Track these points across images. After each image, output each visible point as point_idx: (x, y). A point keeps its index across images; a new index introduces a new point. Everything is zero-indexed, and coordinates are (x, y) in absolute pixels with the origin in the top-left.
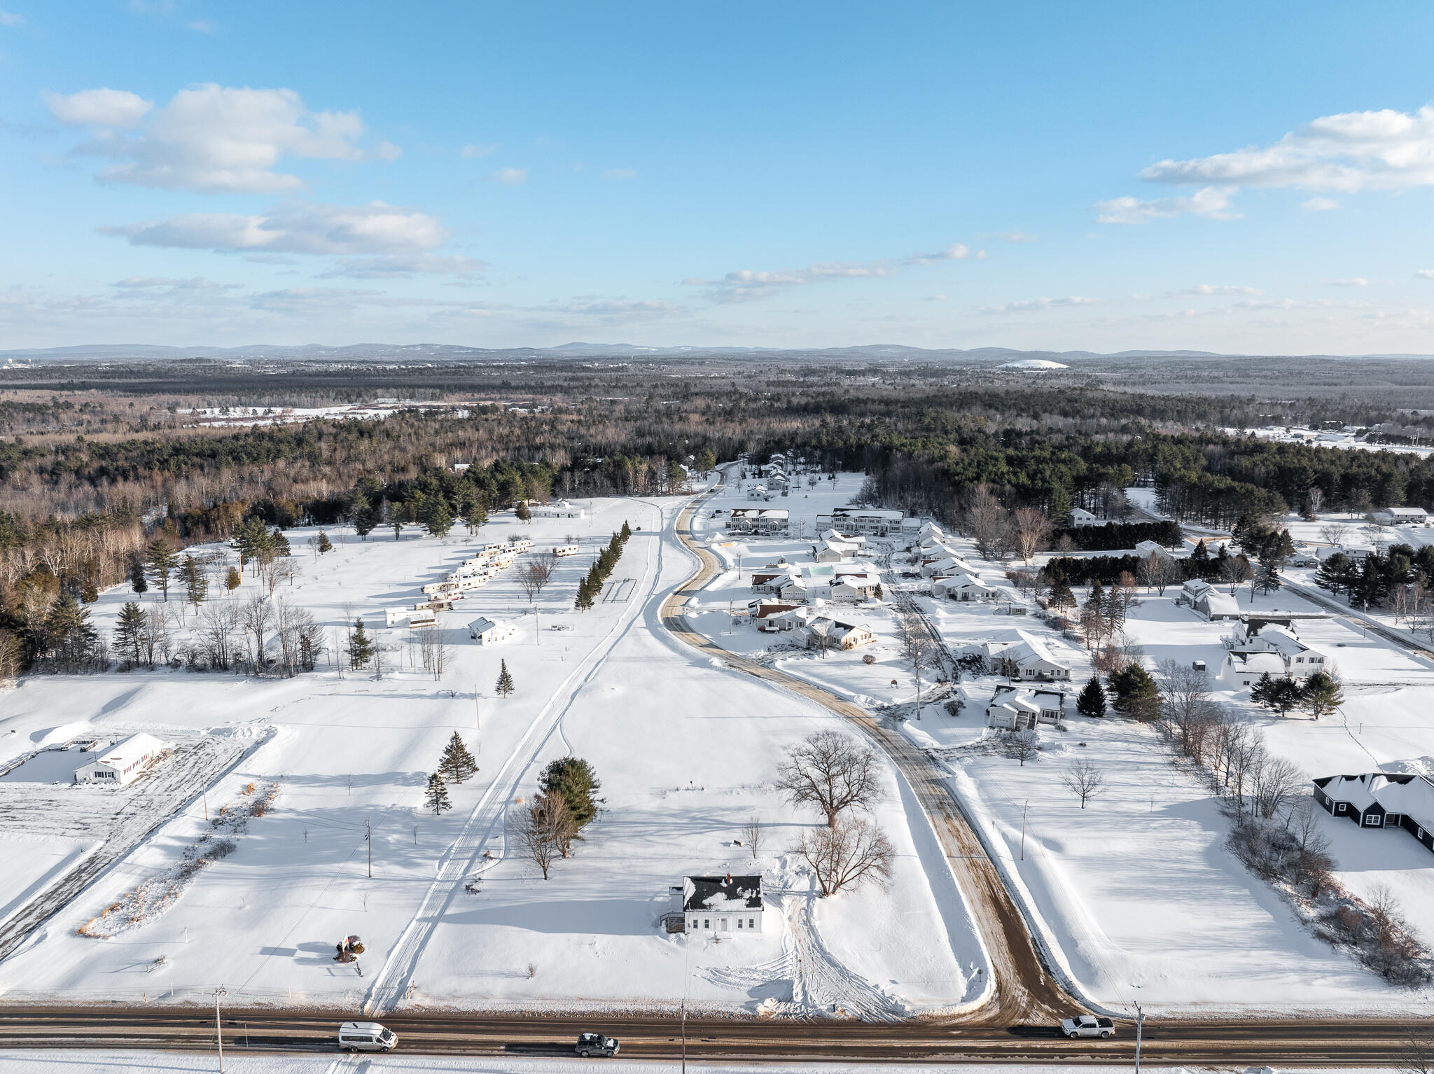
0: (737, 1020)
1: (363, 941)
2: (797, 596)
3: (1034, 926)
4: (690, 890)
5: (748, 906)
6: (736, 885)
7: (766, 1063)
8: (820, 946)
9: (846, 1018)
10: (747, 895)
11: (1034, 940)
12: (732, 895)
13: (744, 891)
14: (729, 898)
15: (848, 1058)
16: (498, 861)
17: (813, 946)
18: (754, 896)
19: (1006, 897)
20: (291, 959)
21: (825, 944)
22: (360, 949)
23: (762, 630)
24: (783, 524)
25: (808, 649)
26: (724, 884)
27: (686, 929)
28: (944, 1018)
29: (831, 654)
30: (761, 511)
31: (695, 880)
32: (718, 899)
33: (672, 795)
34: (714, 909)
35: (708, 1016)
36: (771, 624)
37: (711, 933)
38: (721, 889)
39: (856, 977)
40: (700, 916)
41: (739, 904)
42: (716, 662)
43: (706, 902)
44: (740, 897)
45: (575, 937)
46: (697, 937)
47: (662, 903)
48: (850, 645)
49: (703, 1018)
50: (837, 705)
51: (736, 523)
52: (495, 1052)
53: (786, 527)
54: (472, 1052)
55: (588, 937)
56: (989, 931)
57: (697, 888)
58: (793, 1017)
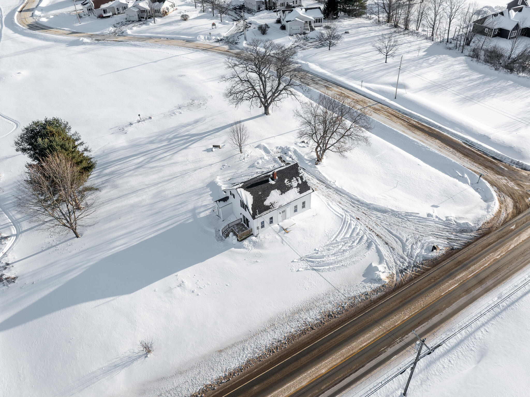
0: (374, 297)
3: (453, 135)
4: (247, 196)
5: (301, 192)
6: (281, 180)
8: (358, 201)
9: (444, 252)
10: (295, 183)
12: (284, 189)
13: (290, 181)
14: (283, 192)
16: (13, 238)
17: (353, 203)
18: (300, 182)
19: (417, 122)
21: (360, 197)
23: (101, 17)
25: (140, 21)
26: (272, 182)
27: (255, 232)
29: (158, 20)
31: (247, 187)
32: (275, 196)
33: (130, 129)
34: (276, 206)
35: (351, 306)
36: (105, 11)
37: (275, 226)
38: (273, 187)
39: (408, 215)
40: (266, 217)
41: (293, 194)
42: (86, 40)
43: (267, 203)
44: (290, 188)
45: (157, 285)
46: (266, 235)
47: (207, 217)
48: (166, 12)
49: (347, 310)
50: (189, 44)
55: (170, 280)
57: (252, 194)
58: (409, 272)
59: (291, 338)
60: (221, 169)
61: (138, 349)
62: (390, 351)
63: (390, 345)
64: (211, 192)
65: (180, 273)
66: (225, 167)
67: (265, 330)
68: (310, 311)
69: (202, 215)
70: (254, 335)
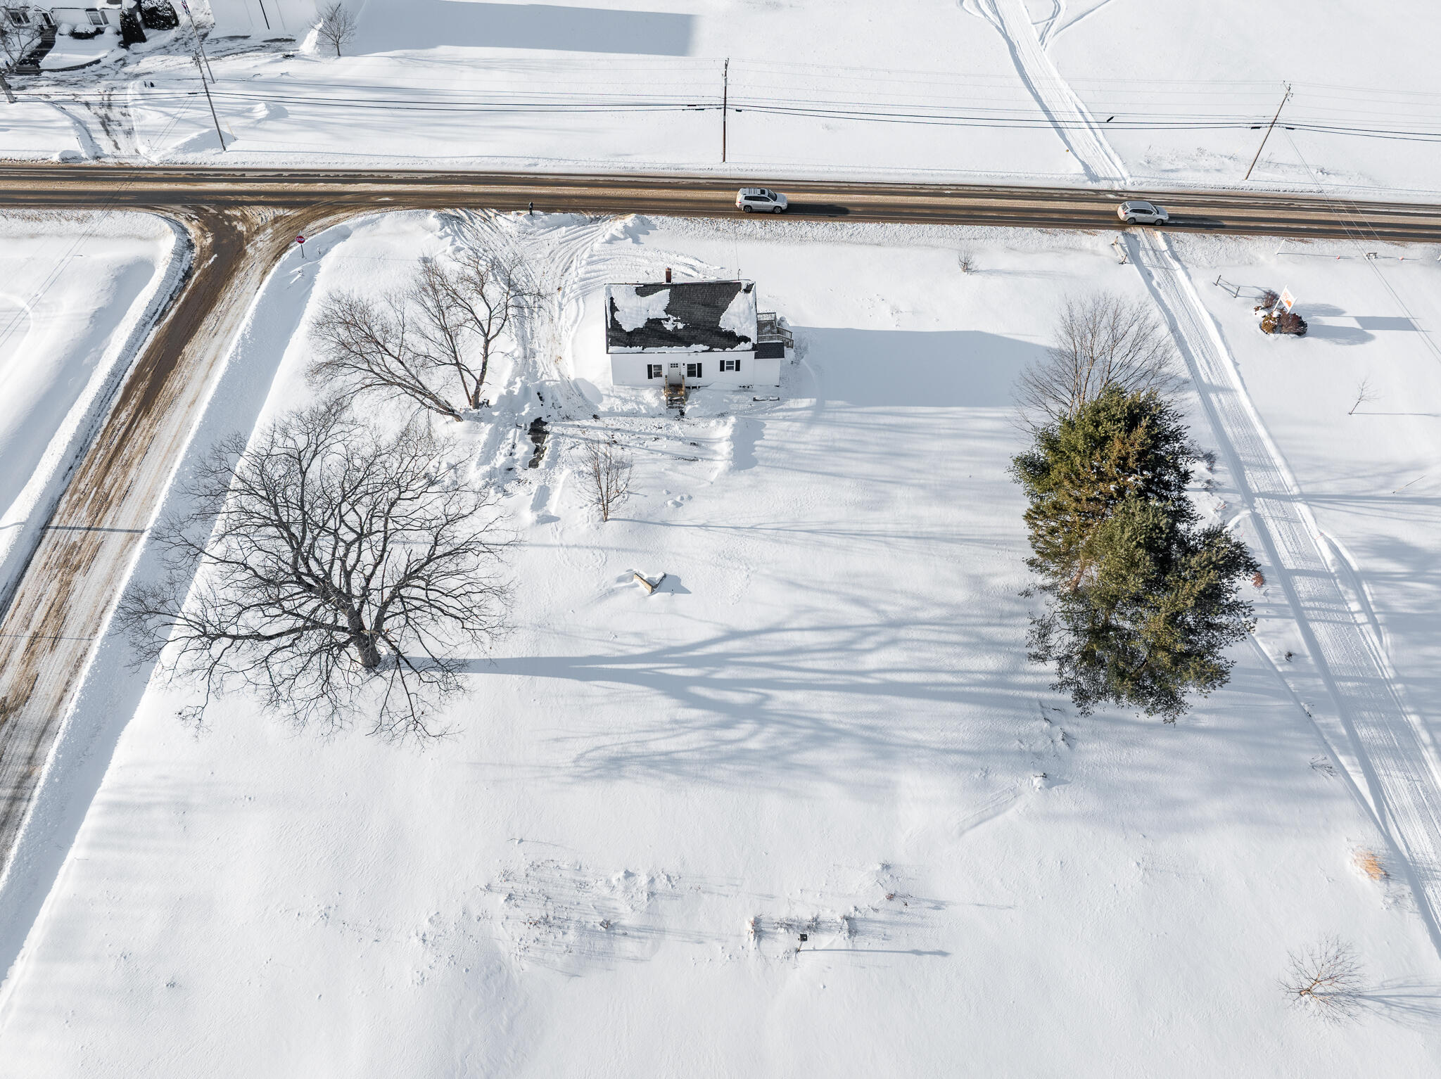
3: (131, 347)
11: (157, 322)
19: (117, 411)
47: (799, 395)
55: (909, 325)
56: (218, 340)
60: (690, 498)
64: (757, 443)
65: (892, 327)
66: (678, 499)
67: (815, 239)
68: (748, 233)
69: (805, 402)
70: (829, 241)
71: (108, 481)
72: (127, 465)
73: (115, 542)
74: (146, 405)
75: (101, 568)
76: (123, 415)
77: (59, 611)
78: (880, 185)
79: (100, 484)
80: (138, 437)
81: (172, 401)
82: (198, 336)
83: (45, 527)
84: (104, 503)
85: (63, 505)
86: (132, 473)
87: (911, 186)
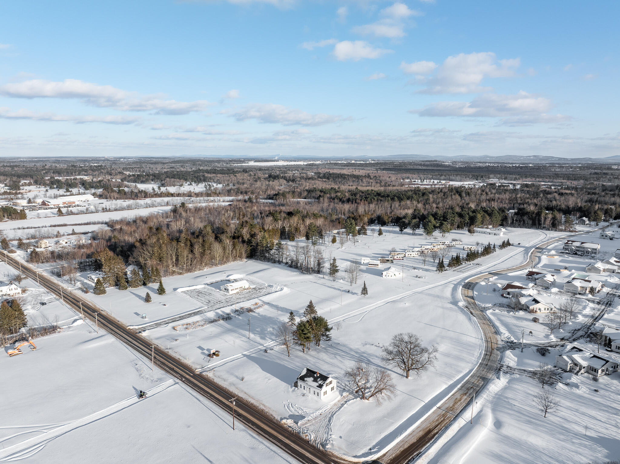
0: (275, 421)
1: (220, 354)
2: (544, 285)
3: (429, 448)
4: (304, 372)
5: (317, 386)
6: (319, 377)
7: (262, 436)
8: (335, 414)
9: (305, 438)
10: (320, 382)
12: (315, 380)
13: (320, 380)
14: (313, 381)
15: (287, 450)
18: (322, 384)
19: (437, 433)
20: (201, 351)
21: (337, 414)
22: (217, 355)
23: (502, 296)
24: (594, 251)
26: (315, 375)
27: (298, 387)
28: (337, 457)
29: (521, 313)
30: (582, 243)
31: (308, 370)
32: (310, 380)
33: (368, 346)
34: (306, 382)
35: (268, 415)
36: (509, 294)
37: (305, 392)
38: (313, 377)
39: (330, 428)
40: (303, 384)
41: (315, 384)
42: (462, 303)
43: (305, 379)
44: (317, 382)
46: (299, 391)
48: (536, 311)
50: (490, 335)
51: (566, 247)
52: (206, 396)
53: (595, 253)
54: (202, 393)
55: (272, 377)
57: (306, 373)
58: (290, 429)
59: (252, 404)
61: (241, 376)
62: (250, 425)
63: (252, 425)
71: (442, 419)
72: (437, 420)
73: (443, 408)
74: (430, 431)
75: (447, 406)
76: (436, 431)
77: (455, 403)
78: (217, 403)
79: (444, 420)
80: (434, 425)
81: (423, 430)
82: (411, 443)
83: (456, 416)
84: (443, 415)
85: (453, 419)
86: (437, 418)
87: (213, 400)
